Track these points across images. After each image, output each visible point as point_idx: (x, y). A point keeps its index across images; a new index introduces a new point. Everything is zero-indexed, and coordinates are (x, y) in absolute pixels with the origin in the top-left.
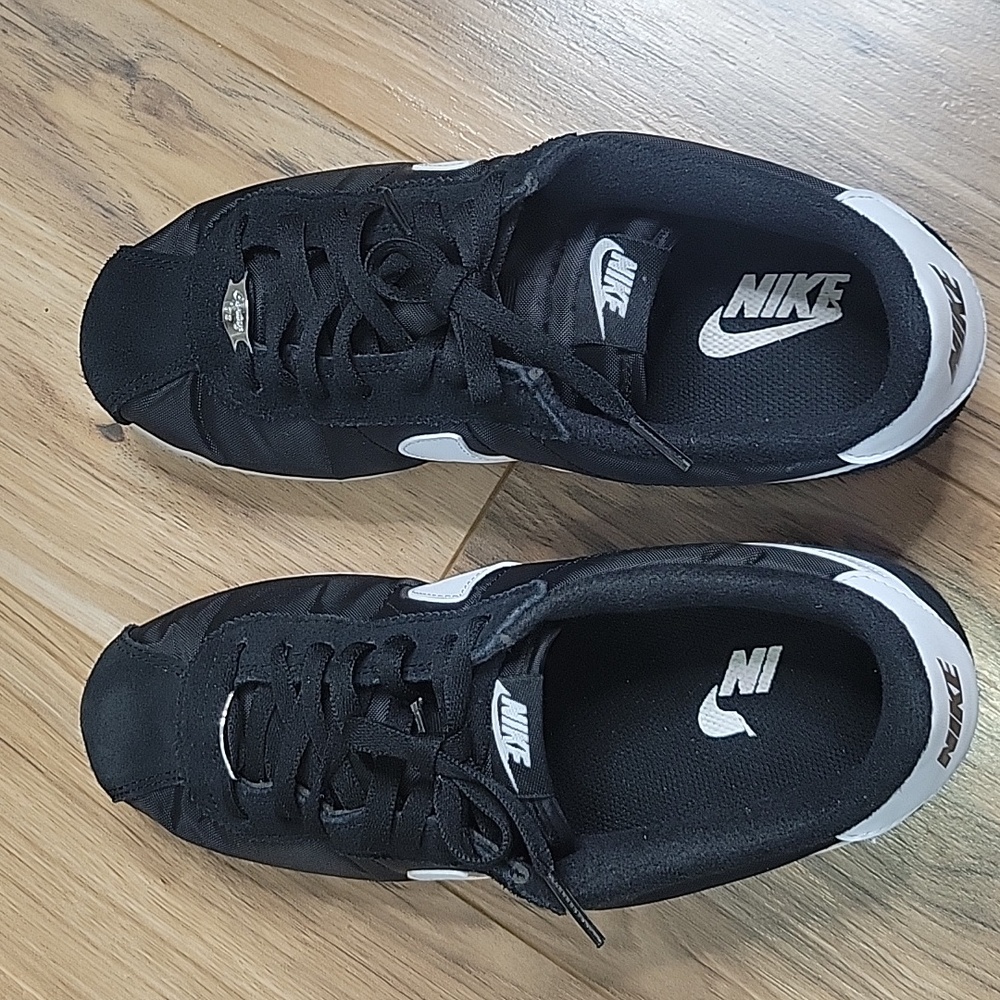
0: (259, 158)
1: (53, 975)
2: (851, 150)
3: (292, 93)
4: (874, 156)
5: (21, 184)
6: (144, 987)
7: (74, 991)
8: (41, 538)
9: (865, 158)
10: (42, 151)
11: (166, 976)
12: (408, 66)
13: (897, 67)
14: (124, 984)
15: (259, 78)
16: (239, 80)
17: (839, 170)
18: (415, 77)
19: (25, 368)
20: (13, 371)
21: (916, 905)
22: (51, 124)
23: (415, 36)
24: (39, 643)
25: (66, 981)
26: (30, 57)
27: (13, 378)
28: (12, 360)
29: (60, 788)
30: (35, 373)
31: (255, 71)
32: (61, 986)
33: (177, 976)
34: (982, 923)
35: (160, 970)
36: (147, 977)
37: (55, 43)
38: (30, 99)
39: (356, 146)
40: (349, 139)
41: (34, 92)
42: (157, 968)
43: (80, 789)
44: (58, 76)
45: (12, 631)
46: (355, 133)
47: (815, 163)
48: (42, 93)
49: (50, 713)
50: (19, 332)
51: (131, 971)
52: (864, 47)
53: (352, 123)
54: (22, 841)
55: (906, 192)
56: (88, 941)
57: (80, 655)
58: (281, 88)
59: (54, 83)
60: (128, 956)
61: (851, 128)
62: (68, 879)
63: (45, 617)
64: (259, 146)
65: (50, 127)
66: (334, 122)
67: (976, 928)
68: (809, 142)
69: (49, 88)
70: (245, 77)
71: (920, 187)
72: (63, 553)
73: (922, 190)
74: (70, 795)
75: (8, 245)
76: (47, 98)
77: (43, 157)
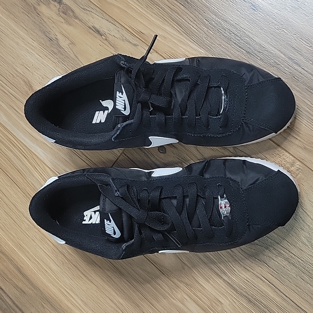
0: (90, 28)
1: (18, 242)
2: (247, 38)
3: (100, 11)
4: (254, 40)
5: (30, 30)
6: (40, 248)
8: (25, 126)
9: (251, 40)
11: (45, 246)
12: (131, 5)
13: (263, 15)
14: (34, 247)
15: (92, 6)
16: (87, 6)
17: (244, 43)
18: (133, 8)
19: (26, 80)
20: (23, 81)
21: (240, 252)
22: (39, 14)
24: (22, 154)
25: (20, 244)
27: (23, 83)
28: (23, 78)
29: (24, 193)
30: (28, 82)
31: (92, 4)
32: (19, 245)
33: (48, 246)
34: (258, 259)
35: (44, 244)
36: (40, 246)
38: (34, 7)
39: (115, 27)
40: (114, 24)
41: (35, 6)
42: (43, 243)
43: (28, 194)
45: (16, 150)
46: (116, 23)
47: (237, 41)
48: (37, 6)
49: (24, 174)
50: (25, 70)
51: (36, 243)
52: (254, 8)
53: (115, 20)
54: (13, 206)
55: (261, 51)
56: (27, 234)
57: (32, 159)
58: (98, 9)
59: (41, 3)
60: (36, 239)
61: (248, 32)
62: (23, 217)
63: (24, 147)
64: (90, 24)
65: (38, 16)
66: (110, 20)
67: (256, 261)
68: (236, 35)
69: (39, 5)
70: (89, 5)
71: (265, 50)
72: (31, 131)
73: (266, 51)
74: (26, 195)
75: (25, 47)
76: (38, 7)
77: (36, 23)
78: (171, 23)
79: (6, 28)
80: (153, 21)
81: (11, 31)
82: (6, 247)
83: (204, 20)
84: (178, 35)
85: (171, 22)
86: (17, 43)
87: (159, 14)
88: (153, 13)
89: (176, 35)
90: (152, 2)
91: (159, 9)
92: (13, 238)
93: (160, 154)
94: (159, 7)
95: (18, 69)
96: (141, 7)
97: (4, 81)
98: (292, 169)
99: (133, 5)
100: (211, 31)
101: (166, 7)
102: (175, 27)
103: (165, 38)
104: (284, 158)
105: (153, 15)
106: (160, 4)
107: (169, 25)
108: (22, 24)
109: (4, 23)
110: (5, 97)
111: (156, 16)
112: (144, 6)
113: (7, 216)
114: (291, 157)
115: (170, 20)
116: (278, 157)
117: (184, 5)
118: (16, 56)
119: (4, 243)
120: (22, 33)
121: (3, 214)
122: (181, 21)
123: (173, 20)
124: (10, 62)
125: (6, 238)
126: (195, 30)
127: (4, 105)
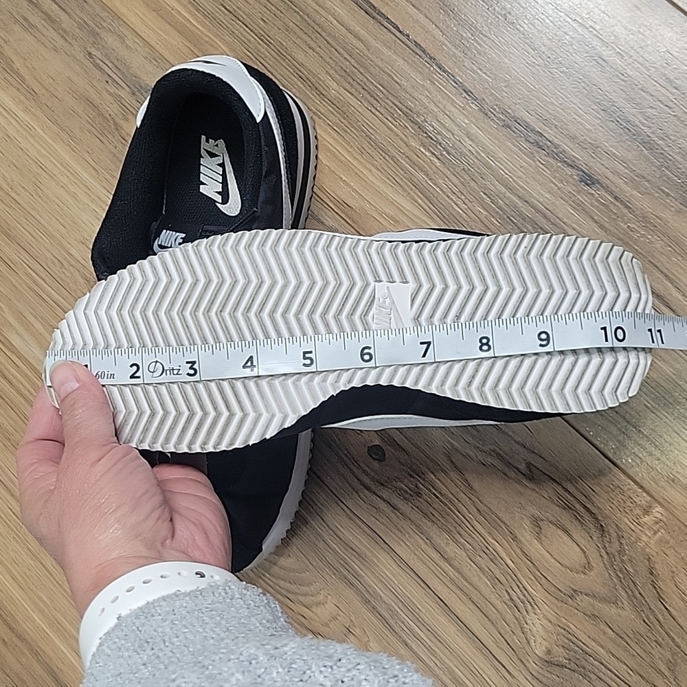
1: (53, 616)
5: (103, 171)
7: (63, 628)
10: (117, 155)
19: (88, 276)
20: (82, 277)
22: (124, 140)
23: (335, 128)
25: (59, 621)
26: (119, 100)
27: (82, 280)
28: (83, 270)
32: (56, 622)
37: (134, 94)
38: (115, 123)
41: (118, 120)
44: (132, 113)
48: (122, 121)
52: (588, 182)
65: (123, 142)
69: (127, 120)
75: (90, 204)
76: (124, 124)
77: (117, 158)
78: (410, 192)
79: (51, 161)
80: (373, 183)
81: (62, 169)
82: (29, 625)
83: (482, 193)
84: (425, 218)
85: (412, 189)
86: (74, 196)
87: (386, 169)
88: (373, 165)
89: (419, 218)
90: (373, 144)
91: (386, 160)
92: (44, 608)
93: (372, 460)
94: (386, 156)
95: (73, 251)
96: (349, 151)
97: (41, 274)
98: (644, 519)
99: (332, 145)
100: (493, 217)
101: (402, 158)
102: (420, 201)
103: (397, 222)
104: (631, 496)
105: (374, 170)
106: (390, 149)
107: (405, 195)
108: (86, 156)
109: (48, 149)
110: (42, 306)
111: (380, 174)
112: (354, 150)
113: (32, 559)
114: (645, 494)
115: (408, 186)
116: (619, 493)
117: (440, 157)
118: (70, 222)
119: (23, 616)
120: (84, 175)
121: (25, 555)
122: (431, 189)
123: (415, 187)
124: (56, 234)
125: (28, 606)
126: (460, 211)
127: (38, 323)
